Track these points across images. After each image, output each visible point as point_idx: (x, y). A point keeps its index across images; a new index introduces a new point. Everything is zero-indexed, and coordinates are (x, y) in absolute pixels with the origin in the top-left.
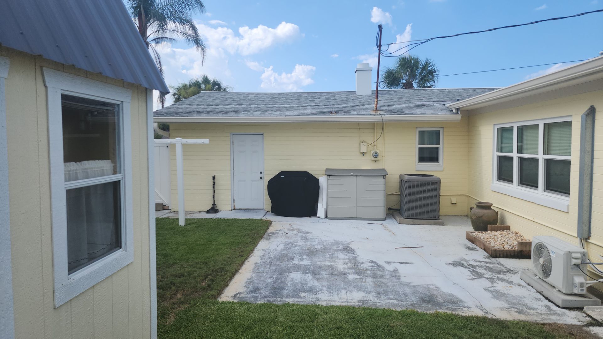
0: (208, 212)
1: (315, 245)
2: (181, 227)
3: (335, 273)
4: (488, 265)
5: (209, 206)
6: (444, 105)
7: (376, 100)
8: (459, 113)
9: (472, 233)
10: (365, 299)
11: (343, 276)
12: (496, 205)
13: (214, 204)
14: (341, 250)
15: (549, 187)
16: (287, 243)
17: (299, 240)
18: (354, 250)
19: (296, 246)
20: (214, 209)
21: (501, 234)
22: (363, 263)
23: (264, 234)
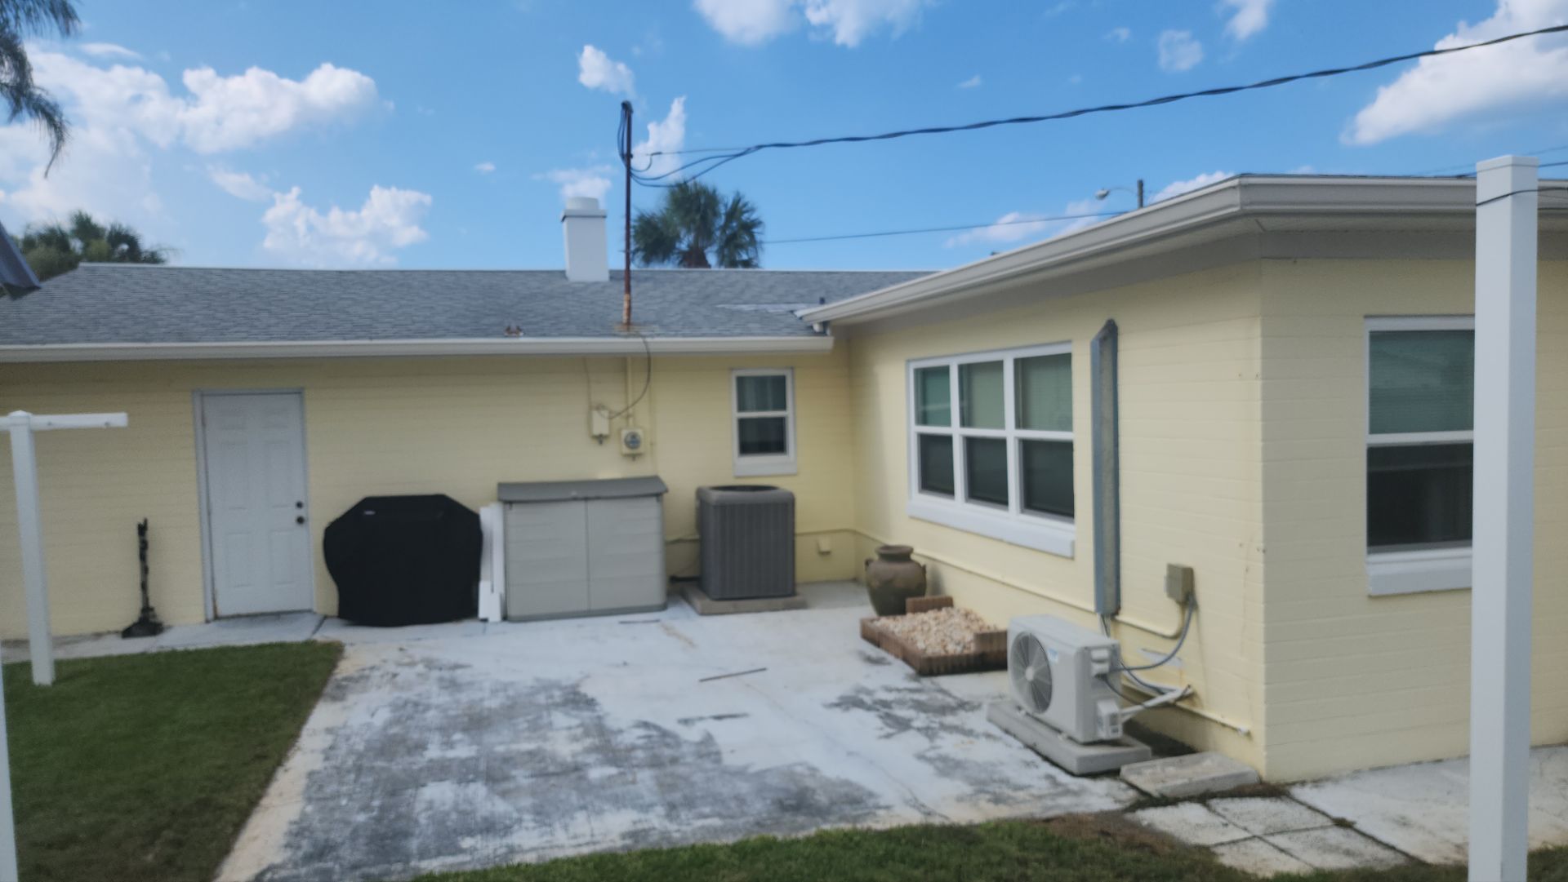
0: (128, 633)
1: (482, 700)
2: (42, 689)
3: (551, 769)
4: (916, 696)
5: (130, 614)
6: (792, 312)
7: (626, 297)
8: (828, 332)
9: (872, 621)
10: (640, 827)
11: (573, 776)
13: (147, 609)
14: (557, 705)
15: (1033, 502)
16: (400, 702)
17: (435, 689)
18: (593, 700)
19: (428, 708)
20: (147, 624)
21: (936, 619)
22: (621, 731)
23: (324, 683)
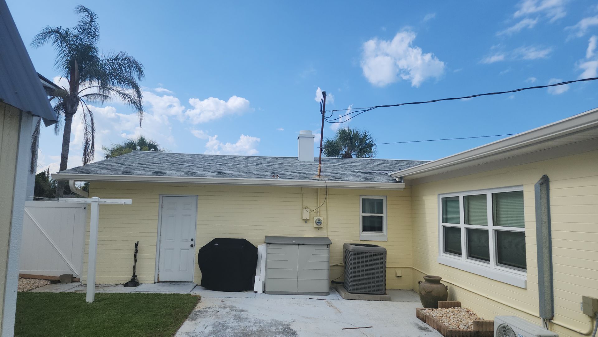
0: (126, 285)
1: (250, 326)
2: (89, 304)
5: (128, 278)
6: (387, 173)
7: (319, 165)
8: (403, 182)
9: (422, 310)
12: (445, 280)
13: (134, 276)
15: (502, 260)
16: (217, 324)
17: (232, 319)
19: (227, 327)
20: (134, 282)
21: (453, 312)
23: (190, 313)
